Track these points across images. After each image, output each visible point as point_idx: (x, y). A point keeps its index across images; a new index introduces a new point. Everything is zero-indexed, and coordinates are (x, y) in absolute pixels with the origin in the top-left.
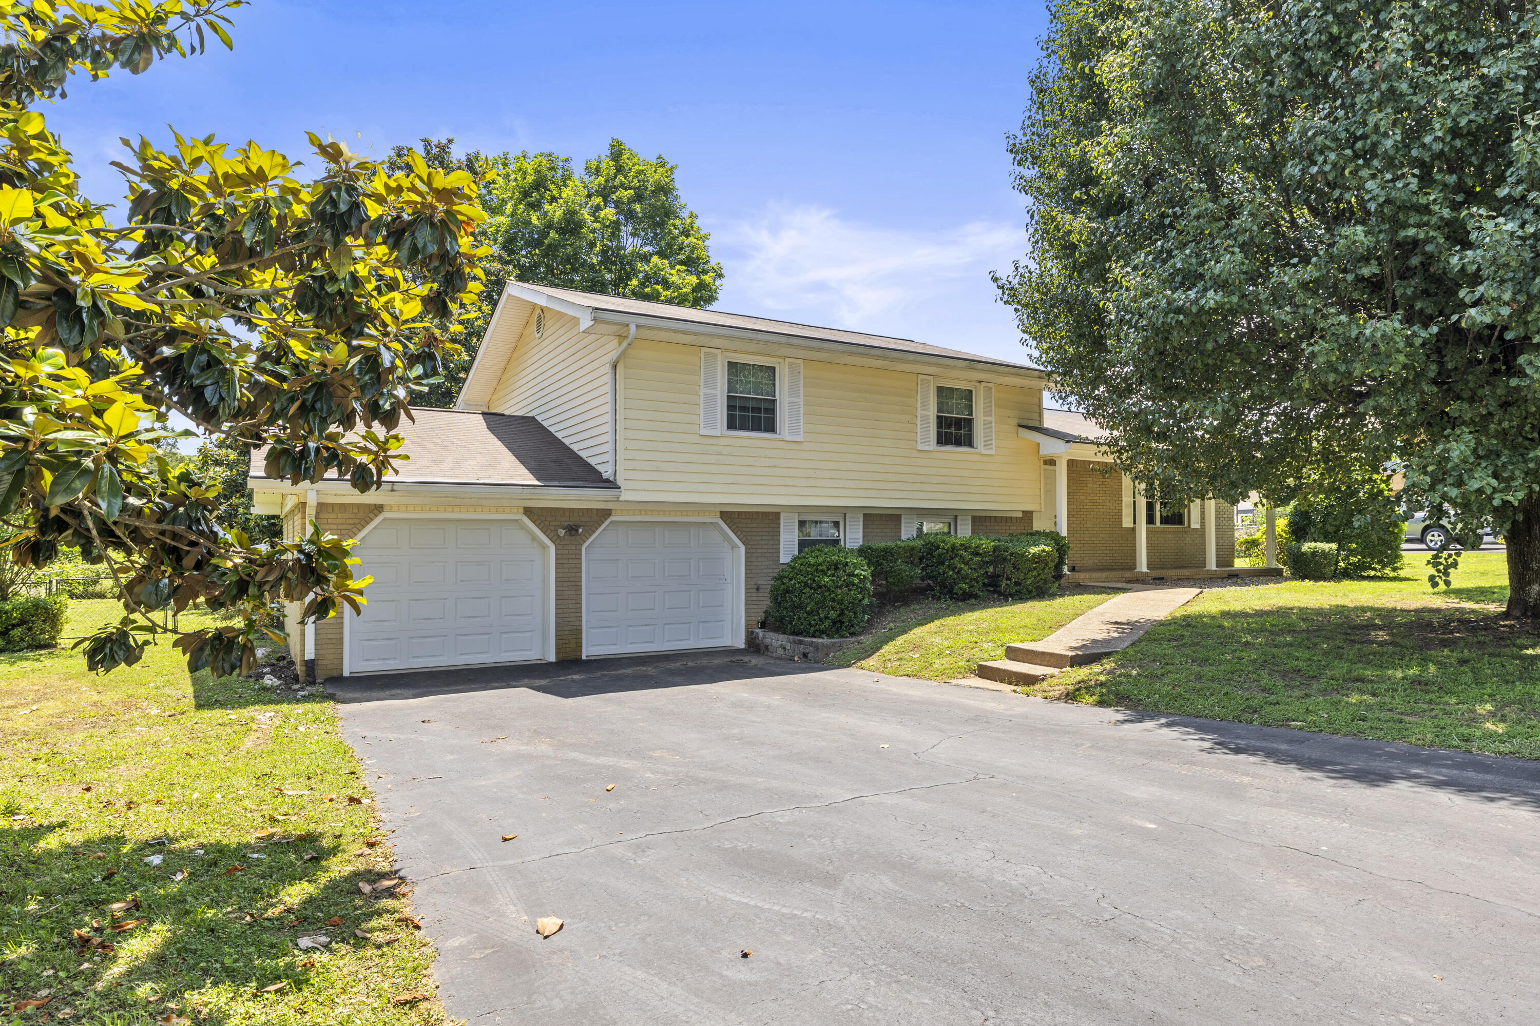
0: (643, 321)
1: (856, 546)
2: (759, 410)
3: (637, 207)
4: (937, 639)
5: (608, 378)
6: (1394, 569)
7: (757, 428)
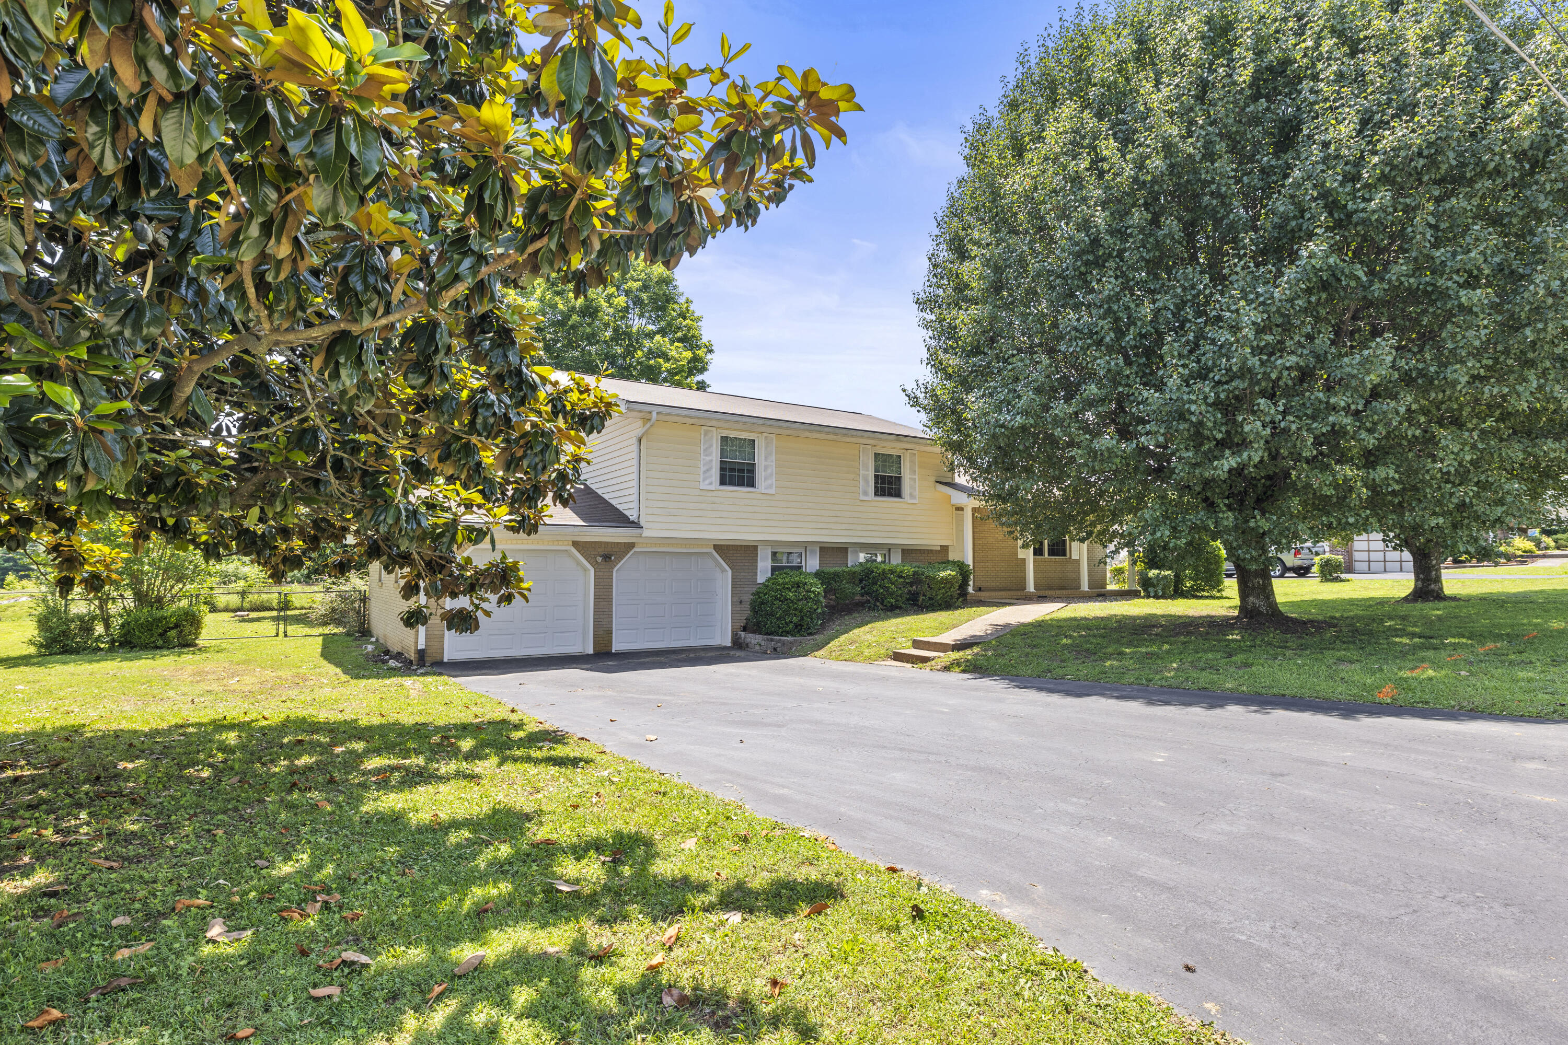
0: (661, 409)
1: (814, 571)
2: (743, 471)
3: (645, 296)
4: (868, 637)
5: (635, 447)
6: (1219, 591)
7: (741, 484)
